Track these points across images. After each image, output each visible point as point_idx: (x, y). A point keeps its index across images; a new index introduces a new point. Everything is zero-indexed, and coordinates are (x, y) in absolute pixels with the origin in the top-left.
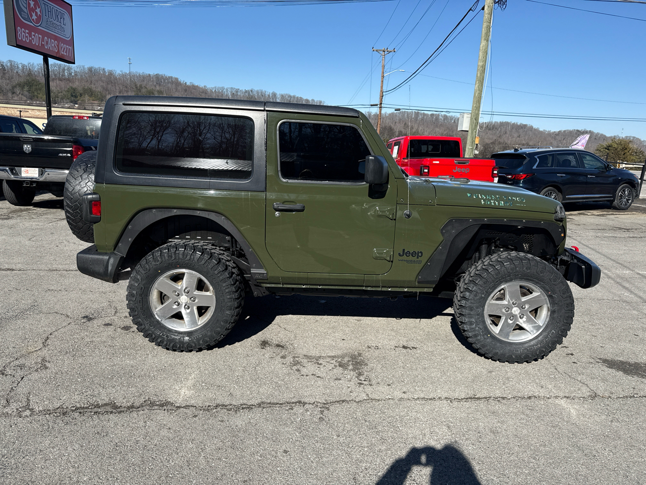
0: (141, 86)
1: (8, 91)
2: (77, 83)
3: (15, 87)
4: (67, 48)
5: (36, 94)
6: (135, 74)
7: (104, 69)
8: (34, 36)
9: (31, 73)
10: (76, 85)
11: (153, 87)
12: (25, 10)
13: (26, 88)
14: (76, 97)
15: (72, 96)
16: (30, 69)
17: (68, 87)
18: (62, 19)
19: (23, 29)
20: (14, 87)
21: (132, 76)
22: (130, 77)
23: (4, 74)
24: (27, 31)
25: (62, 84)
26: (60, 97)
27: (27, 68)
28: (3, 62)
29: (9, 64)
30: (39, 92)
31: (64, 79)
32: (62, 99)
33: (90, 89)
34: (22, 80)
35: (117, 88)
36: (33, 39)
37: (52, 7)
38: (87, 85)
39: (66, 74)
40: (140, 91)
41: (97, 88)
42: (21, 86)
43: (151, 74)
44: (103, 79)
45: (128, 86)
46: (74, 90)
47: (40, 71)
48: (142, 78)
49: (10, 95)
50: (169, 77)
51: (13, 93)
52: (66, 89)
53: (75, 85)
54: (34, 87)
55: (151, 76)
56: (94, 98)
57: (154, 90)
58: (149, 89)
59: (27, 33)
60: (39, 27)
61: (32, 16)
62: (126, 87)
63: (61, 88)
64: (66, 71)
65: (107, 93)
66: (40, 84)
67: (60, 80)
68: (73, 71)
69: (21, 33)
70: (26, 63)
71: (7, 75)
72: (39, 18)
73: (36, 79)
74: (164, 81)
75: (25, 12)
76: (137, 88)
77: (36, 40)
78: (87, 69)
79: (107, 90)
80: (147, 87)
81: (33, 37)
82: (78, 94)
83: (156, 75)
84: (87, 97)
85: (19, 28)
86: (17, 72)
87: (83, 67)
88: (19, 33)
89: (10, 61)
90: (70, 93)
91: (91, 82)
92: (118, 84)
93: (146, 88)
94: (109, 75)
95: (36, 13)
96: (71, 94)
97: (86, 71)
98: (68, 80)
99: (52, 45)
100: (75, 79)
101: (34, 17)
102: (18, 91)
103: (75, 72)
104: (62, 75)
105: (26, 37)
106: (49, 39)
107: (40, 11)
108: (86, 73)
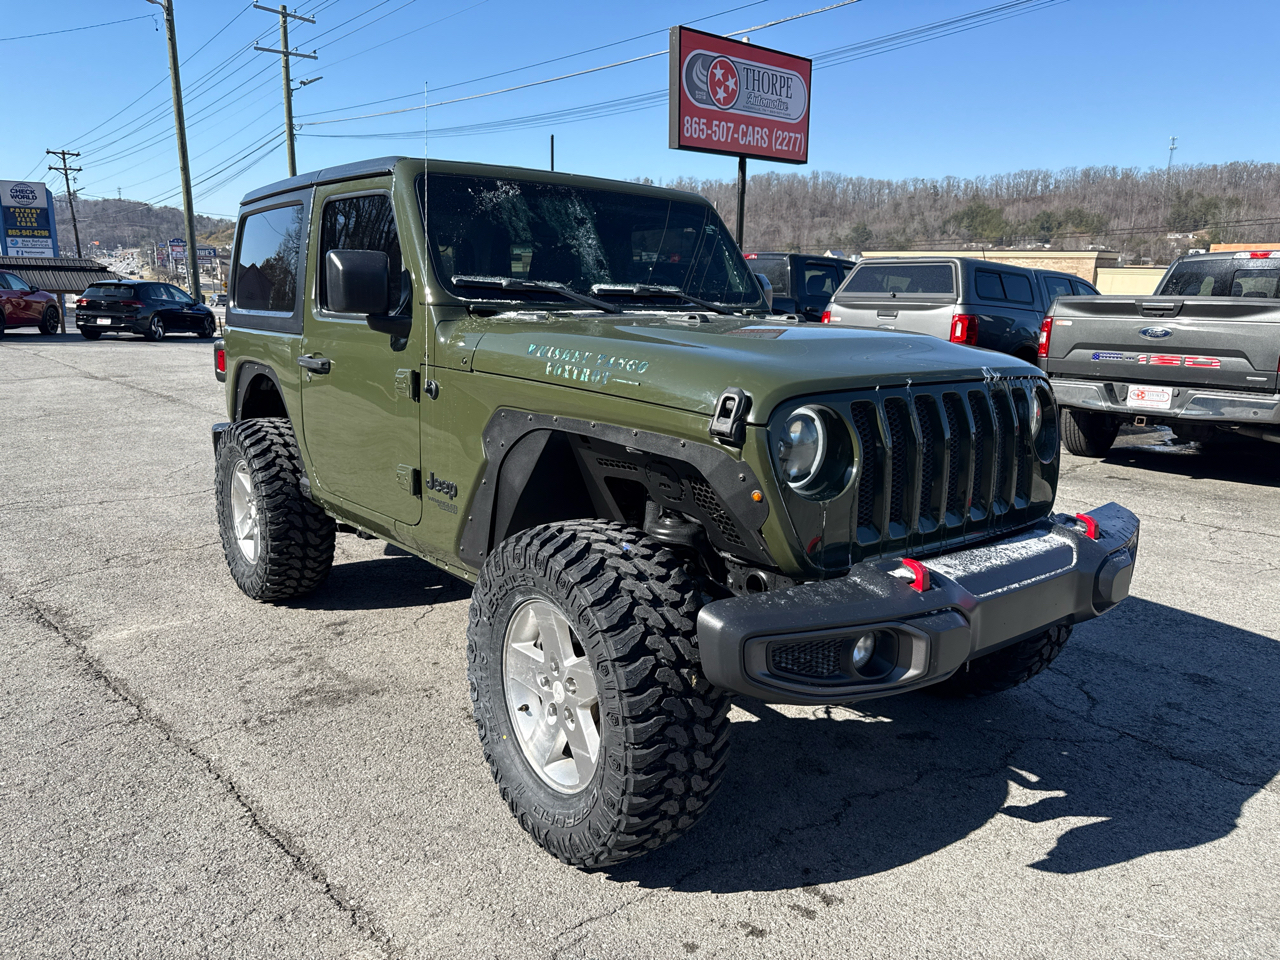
0: (1190, 195)
1: (936, 231)
2: (1056, 203)
3: (949, 221)
4: (790, 138)
5: (980, 230)
6: (1181, 169)
7: (1114, 169)
8: (718, 126)
9: (977, 195)
10: (1055, 206)
11: (1220, 193)
12: (704, 87)
13: (965, 222)
14: (1049, 229)
15: (1043, 228)
16: (977, 187)
17: (1038, 212)
18: (784, 90)
19: (695, 119)
20: (946, 223)
21: (1172, 175)
22: (1169, 178)
23: (935, 201)
24: (703, 121)
25: (1029, 207)
26: (1020, 233)
27: (972, 187)
28: (937, 182)
29: (945, 185)
30: (986, 227)
31: (1034, 199)
32: (1024, 235)
33: (1080, 213)
34: (961, 209)
35: (1136, 203)
36: (715, 132)
37: (762, 71)
38: (1074, 205)
39: (1039, 188)
40: (1187, 205)
41: (1094, 208)
42: (957, 218)
43: (1219, 164)
44: (1109, 188)
45: (1161, 197)
46: (1049, 216)
47: (994, 188)
48: (1195, 176)
49: (937, 236)
50: (1263, 166)
51: (944, 232)
52: (1033, 217)
53: (1052, 208)
54: (979, 219)
55: (1219, 168)
56: (1083, 228)
57: (1221, 199)
58: (1207, 198)
59: (703, 124)
60: (731, 111)
61: (715, 93)
62: (1156, 199)
63: (1025, 217)
64: (1040, 183)
65: (1114, 214)
66: (990, 212)
67: (1027, 200)
68: (1053, 181)
69: (691, 126)
70: (972, 178)
71: (939, 203)
72: (731, 96)
73: (984, 203)
74: (1250, 175)
75: (701, 90)
76: (1179, 198)
77: (721, 132)
78: (1080, 174)
79: (1113, 209)
80: (1205, 194)
81: (714, 128)
82: (1055, 224)
83: (1231, 164)
84: (1070, 228)
85: (687, 118)
86: (956, 196)
87: (1074, 169)
88: (687, 125)
89: (948, 178)
90: (1039, 223)
91: (1084, 198)
92: (1139, 195)
93: (1200, 195)
94: (1122, 179)
95: (727, 87)
96: (1042, 224)
97: (1079, 176)
98: (1042, 199)
99: (756, 136)
100: (1055, 195)
101: (721, 94)
102: (951, 228)
103: (1057, 181)
104: (1031, 192)
105: (700, 130)
106: (750, 128)
107: (736, 83)
108: (1077, 182)
